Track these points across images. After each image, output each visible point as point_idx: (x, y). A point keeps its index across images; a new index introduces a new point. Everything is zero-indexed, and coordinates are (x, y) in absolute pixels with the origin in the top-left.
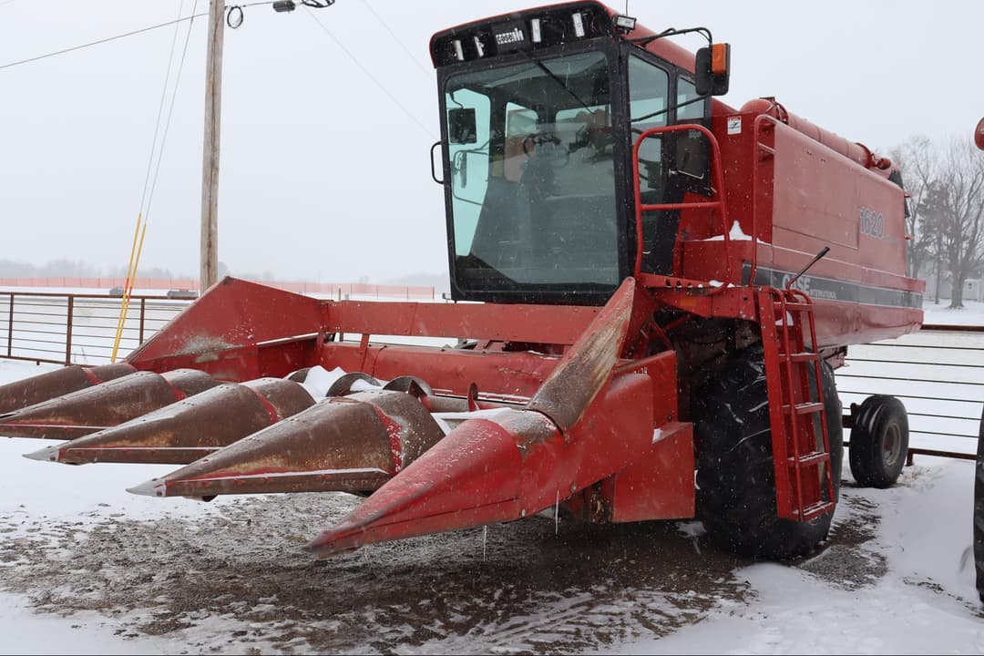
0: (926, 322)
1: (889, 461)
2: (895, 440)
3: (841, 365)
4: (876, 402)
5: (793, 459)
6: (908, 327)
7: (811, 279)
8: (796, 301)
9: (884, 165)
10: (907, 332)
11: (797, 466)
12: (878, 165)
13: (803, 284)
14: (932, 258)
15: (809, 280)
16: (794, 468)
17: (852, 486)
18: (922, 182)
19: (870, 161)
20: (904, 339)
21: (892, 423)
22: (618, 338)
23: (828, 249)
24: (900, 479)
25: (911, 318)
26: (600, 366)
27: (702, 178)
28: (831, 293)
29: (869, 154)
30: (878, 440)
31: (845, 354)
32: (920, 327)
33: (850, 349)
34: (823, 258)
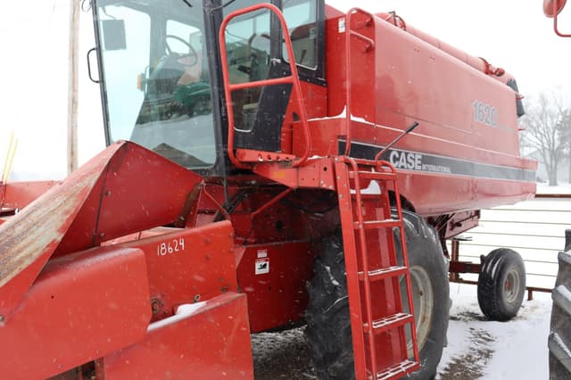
0: (538, 193)
1: (508, 299)
2: (515, 282)
3: (475, 226)
4: (496, 254)
5: (366, 325)
6: (523, 196)
7: (423, 156)
8: (383, 171)
9: (500, 73)
10: (524, 200)
11: (370, 332)
12: (495, 73)
13: (414, 160)
14: (566, 156)
15: (420, 157)
16: (368, 334)
17: (480, 319)
18: (558, 111)
19: (488, 70)
20: (520, 205)
21: (511, 270)
22: (67, 208)
23: (417, 124)
24: (520, 313)
25: (525, 189)
26: (22, 244)
27: (315, 69)
28: (445, 168)
29: (487, 65)
30: (499, 285)
31: (479, 217)
32: (534, 195)
33: (483, 213)
34: (410, 133)
